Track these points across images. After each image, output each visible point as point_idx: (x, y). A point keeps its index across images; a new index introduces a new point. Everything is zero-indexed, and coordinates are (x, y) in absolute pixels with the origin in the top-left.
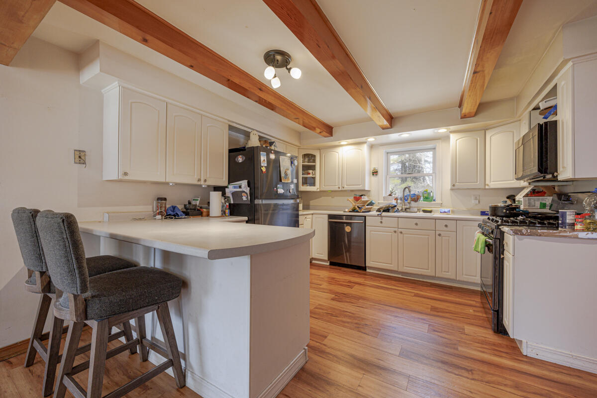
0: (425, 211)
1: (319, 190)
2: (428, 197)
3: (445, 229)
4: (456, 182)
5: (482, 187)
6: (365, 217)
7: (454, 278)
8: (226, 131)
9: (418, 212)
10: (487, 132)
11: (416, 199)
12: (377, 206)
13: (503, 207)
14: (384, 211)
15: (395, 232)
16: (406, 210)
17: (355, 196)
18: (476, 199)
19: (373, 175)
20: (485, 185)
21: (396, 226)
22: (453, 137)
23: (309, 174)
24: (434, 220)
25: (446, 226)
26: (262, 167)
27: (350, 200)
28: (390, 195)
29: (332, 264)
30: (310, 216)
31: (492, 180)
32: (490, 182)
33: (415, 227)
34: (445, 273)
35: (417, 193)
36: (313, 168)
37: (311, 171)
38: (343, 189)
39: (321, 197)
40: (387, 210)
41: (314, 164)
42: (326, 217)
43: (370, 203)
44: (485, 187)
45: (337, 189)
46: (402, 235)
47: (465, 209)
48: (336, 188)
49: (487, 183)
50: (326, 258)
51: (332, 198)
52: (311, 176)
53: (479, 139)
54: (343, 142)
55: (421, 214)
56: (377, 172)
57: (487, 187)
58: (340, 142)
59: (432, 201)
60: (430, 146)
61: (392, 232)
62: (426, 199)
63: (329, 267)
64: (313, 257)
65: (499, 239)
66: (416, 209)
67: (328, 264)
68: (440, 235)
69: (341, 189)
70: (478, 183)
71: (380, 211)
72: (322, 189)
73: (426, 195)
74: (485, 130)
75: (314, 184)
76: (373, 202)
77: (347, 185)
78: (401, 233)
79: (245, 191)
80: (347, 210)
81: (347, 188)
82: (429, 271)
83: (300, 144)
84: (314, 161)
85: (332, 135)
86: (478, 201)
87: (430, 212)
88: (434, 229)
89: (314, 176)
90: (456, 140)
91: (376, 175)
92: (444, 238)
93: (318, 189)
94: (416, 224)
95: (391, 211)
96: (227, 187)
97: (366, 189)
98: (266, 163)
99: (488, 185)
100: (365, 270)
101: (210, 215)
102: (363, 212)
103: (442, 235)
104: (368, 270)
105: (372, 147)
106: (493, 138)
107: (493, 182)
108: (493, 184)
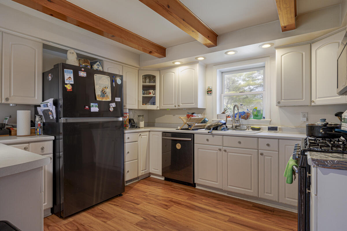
0: (253, 129)
1: (159, 109)
2: (258, 115)
3: (267, 148)
4: (281, 100)
5: (309, 104)
6: (194, 134)
7: (277, 200)
8: (39, 50)
9: (247, 130)
10: (312, 45)
11: (245, 116)
12: (209, 123)
13: (320, 126)
14: (214, 129)
15: (220, 150)
16: (236, 128)
17: (188, 114)
18: (304, 116)
19: (208, 93)
20: (311, 101)
21: (221, 144)
22: (279, 53)
23: (150, 93)
24: (257, 138)
25: (268, 145)
26: (67, 84)
27: (182, 117)
28: (224, 113)
29: (166, 179)
30: (147, 133)
31: (317, 97)
32: (316, 98)
33: (239, 145)
34: (267, 194)
35: (246, 111)
36: (153, 88)
37: (151, 91)
38: (179, 108)
39: (164, 115)
40: (216, 128)
41: (154, 84)
42: (160, 134)
43: (203, 121)
44: (311, 104)
45: (174, 108)
46: (226, 153)
47: (293, 127)
48: (172, 107)
49: (312, 100)
50: (160, 173)
51: (173, 116)
52: (151, 95)
53: (304, 53)
54: (177, 63)
55: (250, 132)
56: (211, 91)
57: (313, 104)
58: (173, 63)
59: (261, 119)
60: (260, 64)
61: (217, 150)
62: (256, 116)
63: (164, 182)
64: (151, 172)
65: (306, 167)
66: (245, 126)
67: (163, 179)
68: (262, 154)
69: (177, 107)
70: (304, 100)
71: (210, 129)
72: (162, 108)
73: (255, 113)
74: (310, 43)
75: (154, 103)
76: (207, 119)
77: (182, 104)
78: (225, 151)
79: (51, 109)
80: (179, 128)
81: (182, 106)
82: (252, 191)
83: (140, 66)
84: (155, 82)
85: (165, 56)
86: (306, 118)
87: (259, 129)
88: (256, 147)
89: (154, 95)
90: (282, 56)
91: (210, 93)
92: (266, 157)
93: (158, 107)
94: (240, 143)
95: (219, 128)
96: (39, 106)
97: (199, 107)
98: (73, 80)
99: (314, 102)
100: (195, 187)
101: (18, 135)
102: (193, 130)
103: (265, 154)
104: (197, 187)
105: (206, 67)
106: (318, 51)
107: (318, 98)
108: (318, 101)
